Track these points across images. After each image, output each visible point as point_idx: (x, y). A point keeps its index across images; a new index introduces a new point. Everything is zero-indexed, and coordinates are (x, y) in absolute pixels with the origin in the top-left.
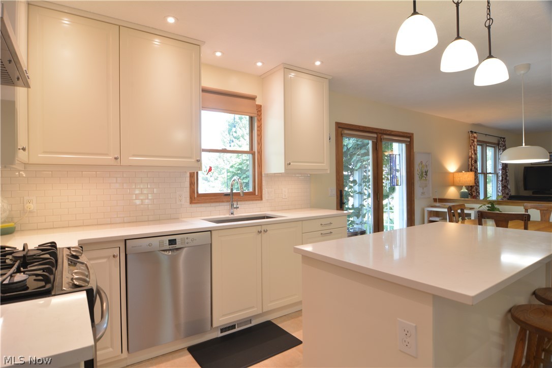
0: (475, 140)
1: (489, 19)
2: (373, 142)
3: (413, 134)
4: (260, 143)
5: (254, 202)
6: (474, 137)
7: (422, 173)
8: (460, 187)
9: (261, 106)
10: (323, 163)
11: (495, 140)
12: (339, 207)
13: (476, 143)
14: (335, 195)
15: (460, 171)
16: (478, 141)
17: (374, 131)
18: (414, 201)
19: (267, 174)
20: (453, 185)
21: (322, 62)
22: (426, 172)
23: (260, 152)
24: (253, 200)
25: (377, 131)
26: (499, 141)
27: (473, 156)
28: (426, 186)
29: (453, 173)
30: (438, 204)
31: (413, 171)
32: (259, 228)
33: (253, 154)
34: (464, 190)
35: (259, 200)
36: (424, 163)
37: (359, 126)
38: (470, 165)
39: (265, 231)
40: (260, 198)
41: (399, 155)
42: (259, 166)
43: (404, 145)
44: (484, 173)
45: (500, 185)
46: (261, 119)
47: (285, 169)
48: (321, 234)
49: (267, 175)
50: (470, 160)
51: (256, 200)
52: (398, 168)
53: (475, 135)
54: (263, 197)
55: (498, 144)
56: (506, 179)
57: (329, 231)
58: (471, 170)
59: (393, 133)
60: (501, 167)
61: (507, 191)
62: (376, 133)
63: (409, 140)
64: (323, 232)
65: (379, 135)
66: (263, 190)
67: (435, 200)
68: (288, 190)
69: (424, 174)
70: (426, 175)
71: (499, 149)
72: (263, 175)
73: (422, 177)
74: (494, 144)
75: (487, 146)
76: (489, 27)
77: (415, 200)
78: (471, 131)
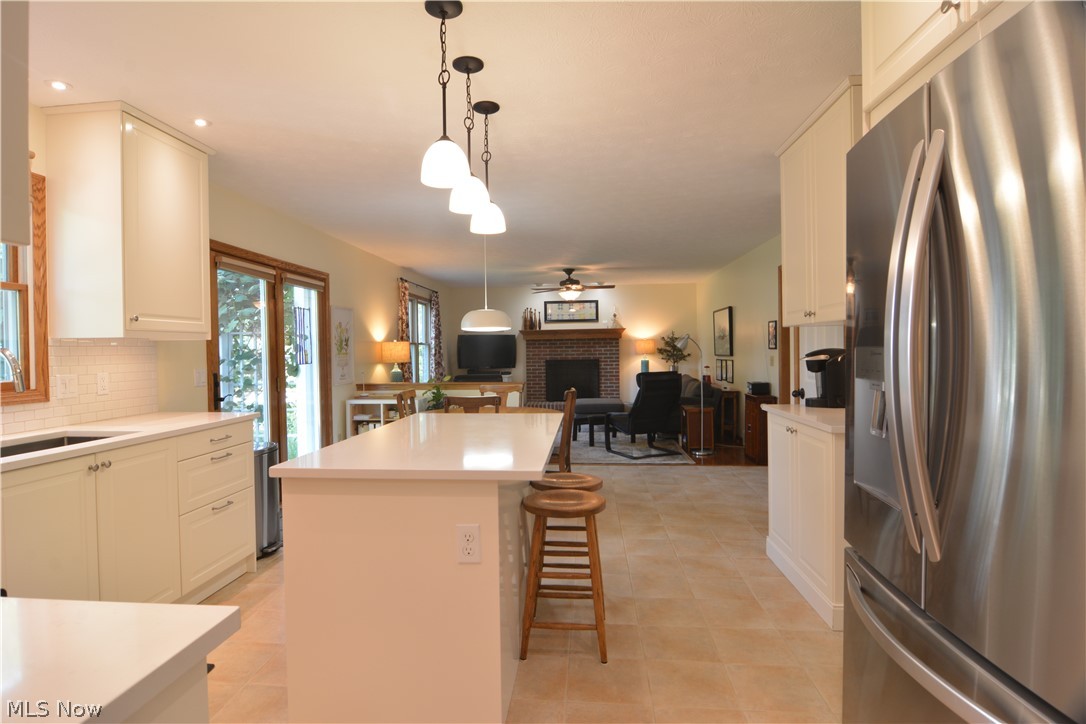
0: (407, 293)
1: (487, 152)
2: (268, 283)
3: (328, 275)
4: (41, 264)
5: (28, 406)
6: (405, 288)
7: (342, 341)
8: (390, 366)
9: (44, 179)
10: (199, 319)
11: (425, 294)
12: (213, 407)
13: (407, 297)
14: (206, 384)
15: (389, 339)
16: (410, 295)
17: (270, 263)
18: (331, 389)
19: (60, 340)
20: (381, 361)
21: (210, 124)
22: (347, 340)
23: (42, 288)
24: (23, 402)
25: (275, 264)
26: (431, 297)
27: (404, 317)
28: (346, 364)
29: (381, 343)
30: (364, 393)
31: (330, 338)
32: (91, 461)
33: (23, 291)
34: (396, 369)
35: (40, 401)
36: (343, 327)
37: (247, 252)
38: (402, 331)
39: (107, 465)
40: (44, 395)
41: (309, 309)
42: (40, 321)
43: (314, 294)
44: (415, 344)
45: (433, 362)
46: (44, 210)
47: (126, 330)
48: (212, 459)
49: (61, 343)
50: (400, 322)
51: (33, 401)
52: (307, 333)
53: (406, 284)
54: (51, 394)
55: (430, 301)
56: (439, 352)
57: (223, 453)
58: (402, 339)
59: (299, 270)
60: (433, 335)
61: (441, 371)
62: (274, 267)
63: (323, 284)
64: (214, 455)
65: (279, 272)
66: (51, 378)
67: (360, 387)
68: (112, 377)
69: (344, 343)
70: (346, 345)
71: (432, 308)
72: (50, 343)
73: (342, 348)
74: (425, 299)
75: (418, 302)
76: (486, 162)
77: (333, 388)
78: (401, 279)
